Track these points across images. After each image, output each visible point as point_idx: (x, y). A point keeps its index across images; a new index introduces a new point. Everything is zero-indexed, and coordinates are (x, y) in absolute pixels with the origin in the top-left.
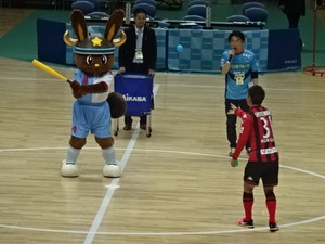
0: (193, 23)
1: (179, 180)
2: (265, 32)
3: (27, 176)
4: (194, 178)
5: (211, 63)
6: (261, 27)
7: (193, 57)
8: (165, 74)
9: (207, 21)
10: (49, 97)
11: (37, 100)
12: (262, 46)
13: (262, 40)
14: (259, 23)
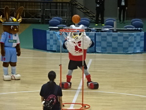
0: (107, 29)
1: (103, 105)
2: (142, 33)
3: (29, 105)
4: (110, 104)
5: (116, 48)
6: (140, 31)
7: (108, 46)
8: (95, 54)
9: (115, 28)
10: (39, 66)
11: (33, 68)
12: (141, 40)
13: (141, 37)
14: (139, 29)
